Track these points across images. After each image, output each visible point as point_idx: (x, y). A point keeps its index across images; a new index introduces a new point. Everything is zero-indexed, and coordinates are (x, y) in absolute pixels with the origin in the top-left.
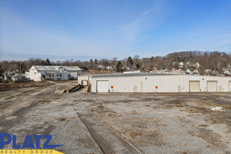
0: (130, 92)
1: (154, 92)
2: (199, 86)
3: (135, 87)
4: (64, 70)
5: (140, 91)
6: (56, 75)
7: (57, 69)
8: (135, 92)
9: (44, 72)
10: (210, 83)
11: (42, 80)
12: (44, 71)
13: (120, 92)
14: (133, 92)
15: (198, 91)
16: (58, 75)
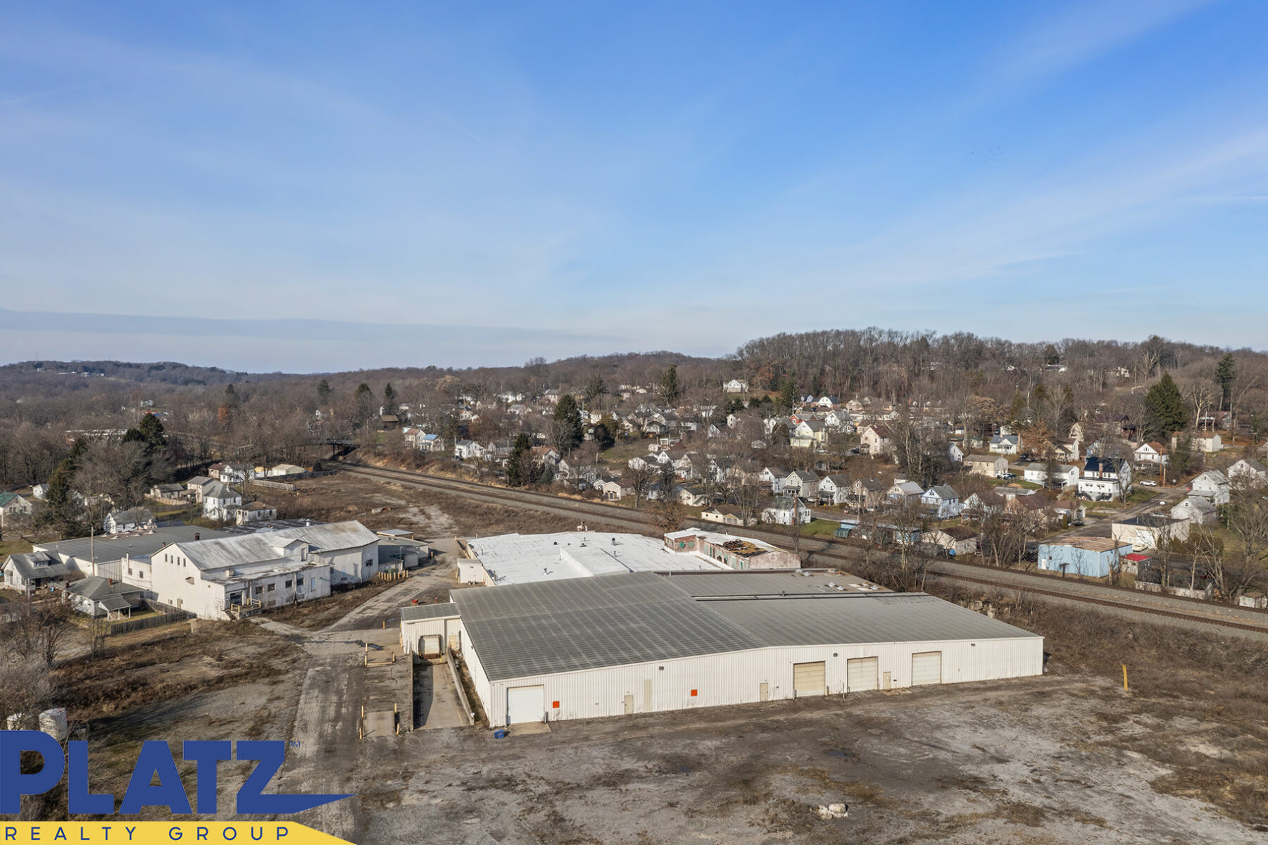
0: (612, 714)
1: (685, 708)
2: (825, 675)
3: (628, 698)
4: (306, 551)
5: (643, 711)
6: (280, 584)
7: (280, 552)
8: (629, 712)
9: (228, 573)
10: (858, 664)
11: (233, 617)
12: (230, 568)
13: (579, 717)
14: (623, 713)
15: (820, 692)
16: (289, 584)
